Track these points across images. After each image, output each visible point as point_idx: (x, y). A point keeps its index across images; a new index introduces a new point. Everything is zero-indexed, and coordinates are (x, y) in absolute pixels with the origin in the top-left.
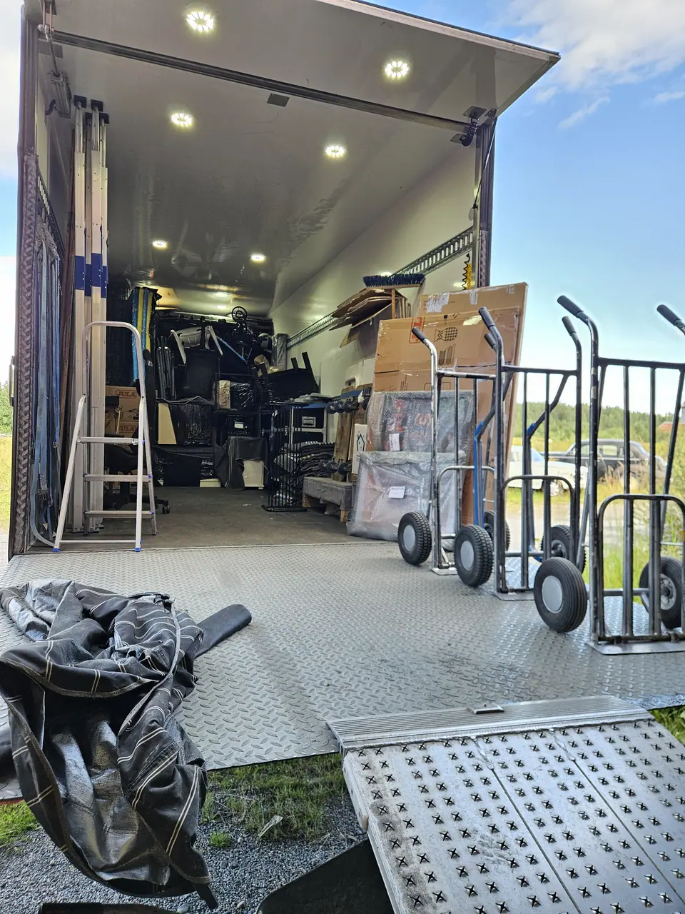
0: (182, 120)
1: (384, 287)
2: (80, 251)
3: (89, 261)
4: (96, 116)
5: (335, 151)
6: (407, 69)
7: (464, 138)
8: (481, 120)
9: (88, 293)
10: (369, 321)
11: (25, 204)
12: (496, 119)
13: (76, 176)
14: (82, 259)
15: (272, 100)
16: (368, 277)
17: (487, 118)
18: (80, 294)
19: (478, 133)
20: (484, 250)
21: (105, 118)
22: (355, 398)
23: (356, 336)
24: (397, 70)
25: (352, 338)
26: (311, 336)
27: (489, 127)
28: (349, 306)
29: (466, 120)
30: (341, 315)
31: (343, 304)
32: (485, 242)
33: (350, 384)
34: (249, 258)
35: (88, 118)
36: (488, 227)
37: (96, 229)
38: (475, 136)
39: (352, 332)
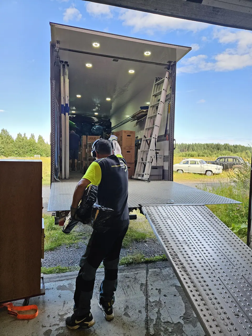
0: (89, 65)
1: (146, 110)
2: (62, 103)
3: (65, 106)
4: (66, 65)
5: (132, 72)
6: (150, 53)
7: (168, 68)
8: (172, 64)
9: (65, 114)
10: (142, 120)
11: (52, 93)
12: (176, 64)
13: (61, 83)
14: (63, 105)
15: (114, 60)
16: (141, 107)
17: (174, 63)
18: (63, 115)
19: (172, 66)
20: (173, 100)
21: (68, 65)
22: (138, 142)
23: (139, 124)
24: (147, 54)
25: (137, 124)
26: (125, 123)
27: (175, 65)
28: (137, 115)
29: (168, 64)
30: (134, 117)
31: (134, 114)
32: (173, 98)
33: (137, 138)
34: (106, 99)
35: (64, 65)
36: (174, 94)
37: (66, 97)
38: (171, 67)
39: (137, 123)
